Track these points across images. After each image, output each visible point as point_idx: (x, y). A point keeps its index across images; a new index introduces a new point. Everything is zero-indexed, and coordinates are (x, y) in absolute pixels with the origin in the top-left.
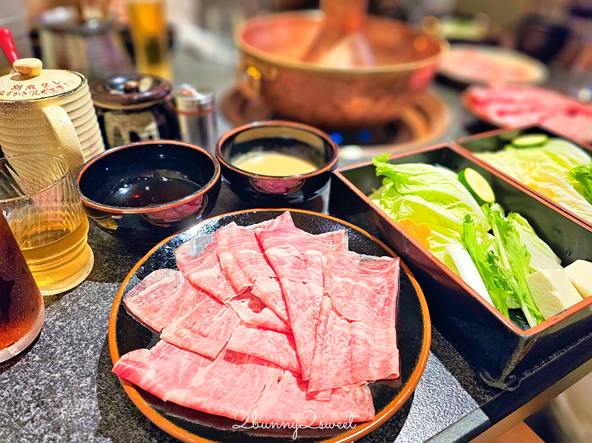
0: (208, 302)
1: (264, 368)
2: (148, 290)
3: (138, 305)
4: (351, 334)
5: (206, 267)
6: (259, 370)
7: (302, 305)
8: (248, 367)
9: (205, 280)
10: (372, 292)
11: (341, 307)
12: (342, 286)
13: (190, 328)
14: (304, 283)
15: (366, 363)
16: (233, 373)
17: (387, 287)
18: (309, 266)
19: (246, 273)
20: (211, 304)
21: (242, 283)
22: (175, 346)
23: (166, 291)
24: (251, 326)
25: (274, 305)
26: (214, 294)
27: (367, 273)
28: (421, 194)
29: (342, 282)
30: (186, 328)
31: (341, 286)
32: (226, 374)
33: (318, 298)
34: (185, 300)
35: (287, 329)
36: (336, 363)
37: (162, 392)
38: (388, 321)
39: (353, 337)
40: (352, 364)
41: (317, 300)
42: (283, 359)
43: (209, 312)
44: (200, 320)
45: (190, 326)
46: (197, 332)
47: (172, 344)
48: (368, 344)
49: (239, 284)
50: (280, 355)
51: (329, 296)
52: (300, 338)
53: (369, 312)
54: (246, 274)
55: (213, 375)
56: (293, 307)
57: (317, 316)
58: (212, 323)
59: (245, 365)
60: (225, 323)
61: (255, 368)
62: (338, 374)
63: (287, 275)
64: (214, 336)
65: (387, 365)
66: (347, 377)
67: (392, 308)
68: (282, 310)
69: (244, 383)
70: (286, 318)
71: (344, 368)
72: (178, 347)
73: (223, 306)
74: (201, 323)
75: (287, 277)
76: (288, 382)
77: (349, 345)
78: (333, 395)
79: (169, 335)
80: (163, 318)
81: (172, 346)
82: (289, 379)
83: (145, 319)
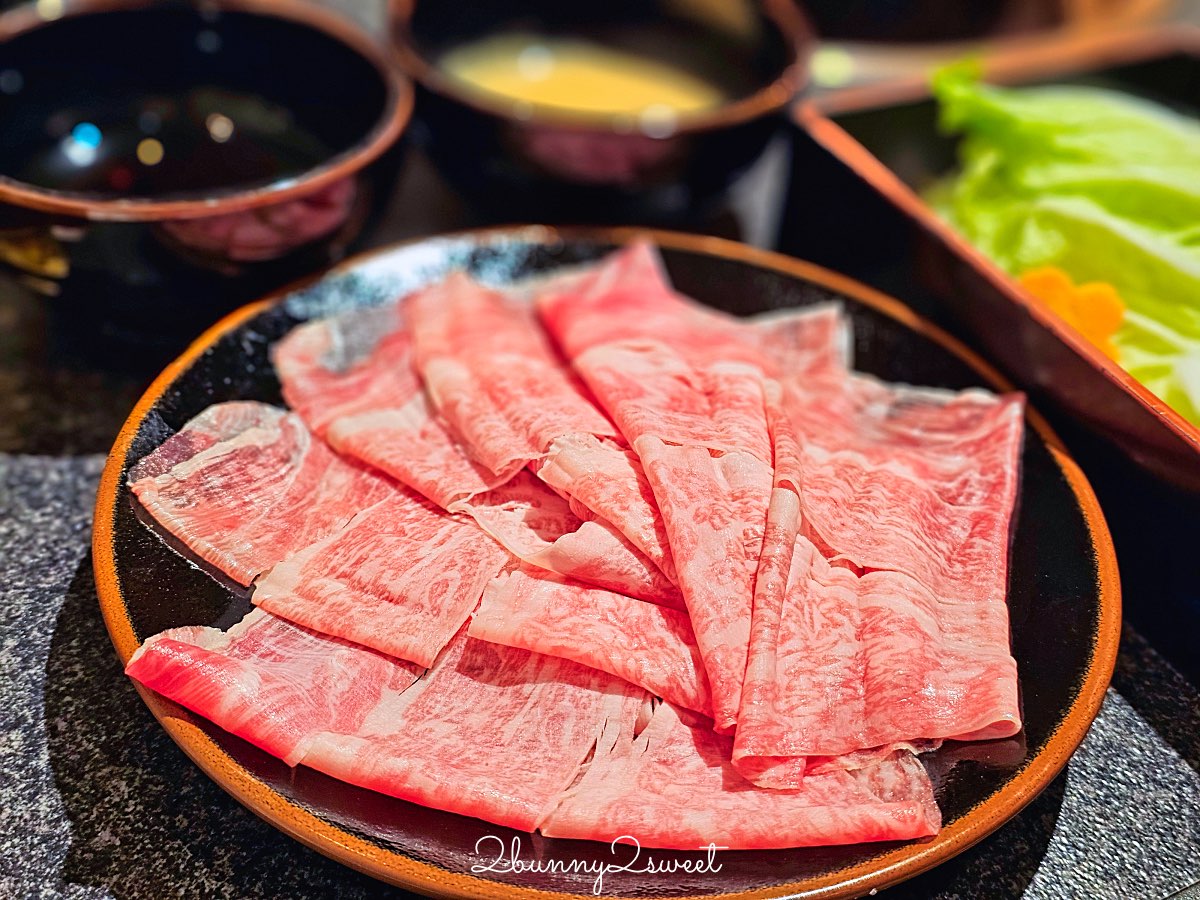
0: (396, 507)
1: (589, 696)
2: (200, 461)
3: (174, 502)
4: (865, 606)
5: (378, 405)
6: (574, 700)
7: (709, 513)
8: (537, 691)
9: (381, 437)
10: (931, 495)
11: (831, 527)
12: (833, 473)
13: (344, 575)
14: (714, 453)
15: (914, 684)
16: (489, 712)
17: (980, 483)
18: (723, 408)
19: (517, 420)
20: (408, 512)
21: (508, 449)
22: (302, 628)
23: (253, 470)
24: (541, 574)
25: (617, 511)
26: (416, 480)
27: (914, 443)
28: (1097, 192)
29: (833, 463)
30: (335, 576)
31: (829, 471)
32: (467, 712)
33: (757, 498)
34: (320, 501)
35: (659, 586)
36: (819, 685)
37: (283, 737)
38: (984, 580)
39: (870, 616)
40: (867, 691)
41: (756, 503)
42: (653, 666)
43: (403, 533)
44: (377, 552)
45: (344, 568)
46: (369, 587)
47: (292, 623)
48: (921, 632)
49: (498, 450)
50: (640, 654)
51: (793, 489)
52: (707, 606)
53: (920, 548)
54: (520, 423)
55: (428, 713)
56: (680, 517)
57: (757, 549)
58: (417, 561)
59: (527, 688)
60: (461, 562)
61: (559, 696)
62: (826, 717)
63: (654, 428)
64: (425, 600)
65: (985, 694)
66: (854, 728)
67: (996, 545)
68: (644, 527)
69: (527, 736)
70: (657, 552)
71: (845, 701)
72: (311, 631)
73: (443, 520)
74: (380, 560)
75: (656, 433)
76: (666, 736)
77: (859, 637)
78: (808, 779)
79: (282, 595)
80: (256, 546)
81: (292, 628)
82: (670, 728)
83: (202, 545)
